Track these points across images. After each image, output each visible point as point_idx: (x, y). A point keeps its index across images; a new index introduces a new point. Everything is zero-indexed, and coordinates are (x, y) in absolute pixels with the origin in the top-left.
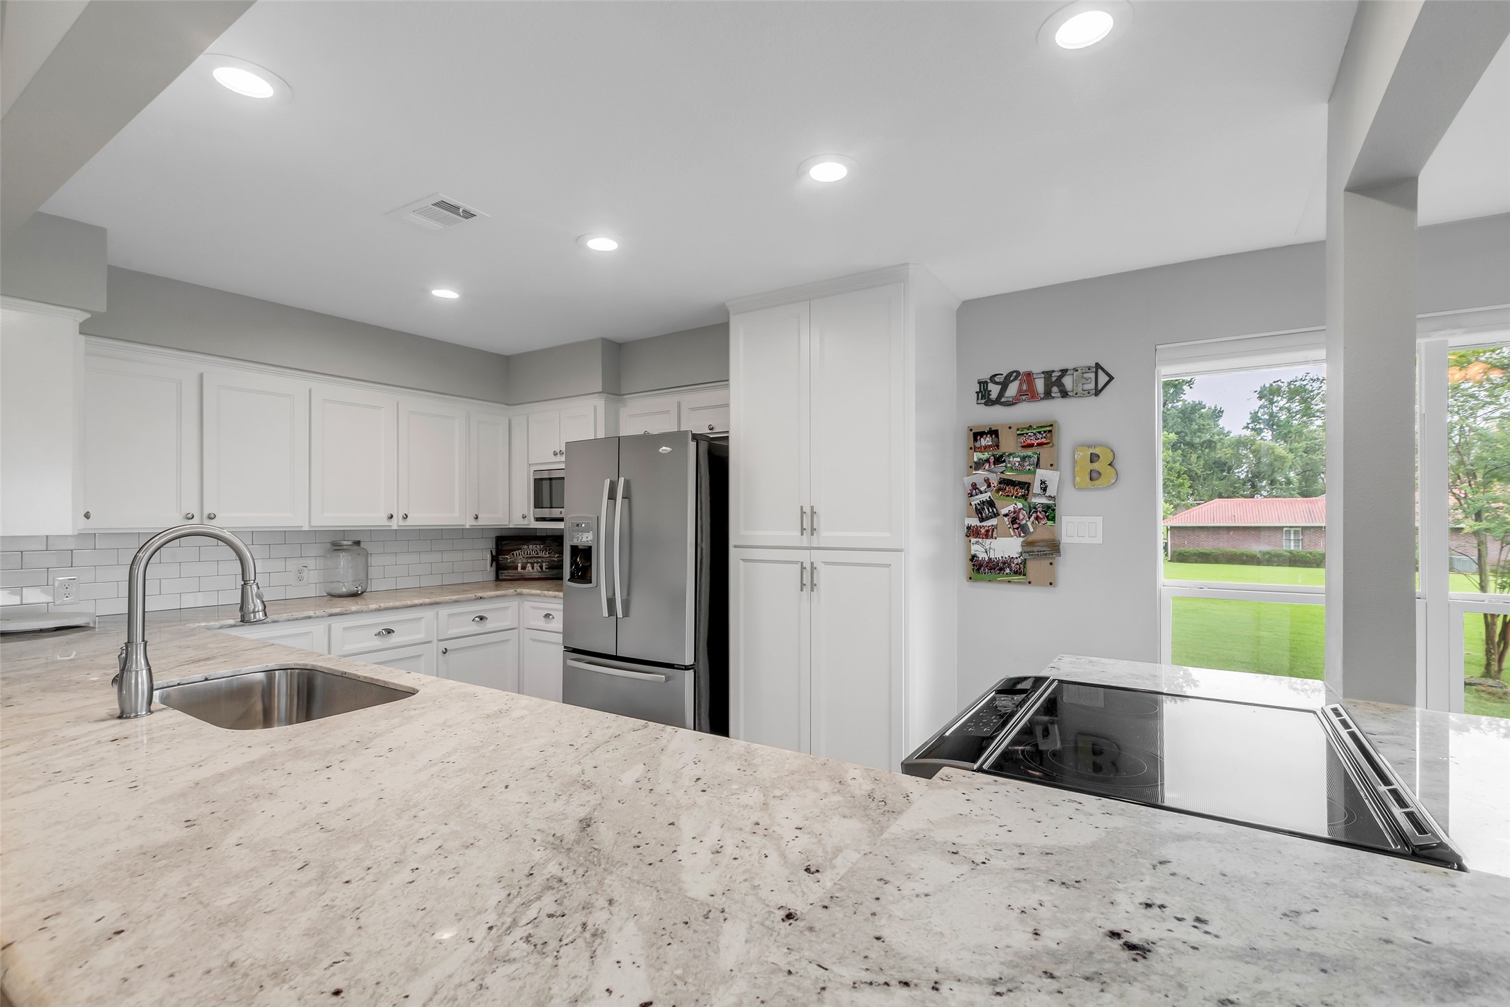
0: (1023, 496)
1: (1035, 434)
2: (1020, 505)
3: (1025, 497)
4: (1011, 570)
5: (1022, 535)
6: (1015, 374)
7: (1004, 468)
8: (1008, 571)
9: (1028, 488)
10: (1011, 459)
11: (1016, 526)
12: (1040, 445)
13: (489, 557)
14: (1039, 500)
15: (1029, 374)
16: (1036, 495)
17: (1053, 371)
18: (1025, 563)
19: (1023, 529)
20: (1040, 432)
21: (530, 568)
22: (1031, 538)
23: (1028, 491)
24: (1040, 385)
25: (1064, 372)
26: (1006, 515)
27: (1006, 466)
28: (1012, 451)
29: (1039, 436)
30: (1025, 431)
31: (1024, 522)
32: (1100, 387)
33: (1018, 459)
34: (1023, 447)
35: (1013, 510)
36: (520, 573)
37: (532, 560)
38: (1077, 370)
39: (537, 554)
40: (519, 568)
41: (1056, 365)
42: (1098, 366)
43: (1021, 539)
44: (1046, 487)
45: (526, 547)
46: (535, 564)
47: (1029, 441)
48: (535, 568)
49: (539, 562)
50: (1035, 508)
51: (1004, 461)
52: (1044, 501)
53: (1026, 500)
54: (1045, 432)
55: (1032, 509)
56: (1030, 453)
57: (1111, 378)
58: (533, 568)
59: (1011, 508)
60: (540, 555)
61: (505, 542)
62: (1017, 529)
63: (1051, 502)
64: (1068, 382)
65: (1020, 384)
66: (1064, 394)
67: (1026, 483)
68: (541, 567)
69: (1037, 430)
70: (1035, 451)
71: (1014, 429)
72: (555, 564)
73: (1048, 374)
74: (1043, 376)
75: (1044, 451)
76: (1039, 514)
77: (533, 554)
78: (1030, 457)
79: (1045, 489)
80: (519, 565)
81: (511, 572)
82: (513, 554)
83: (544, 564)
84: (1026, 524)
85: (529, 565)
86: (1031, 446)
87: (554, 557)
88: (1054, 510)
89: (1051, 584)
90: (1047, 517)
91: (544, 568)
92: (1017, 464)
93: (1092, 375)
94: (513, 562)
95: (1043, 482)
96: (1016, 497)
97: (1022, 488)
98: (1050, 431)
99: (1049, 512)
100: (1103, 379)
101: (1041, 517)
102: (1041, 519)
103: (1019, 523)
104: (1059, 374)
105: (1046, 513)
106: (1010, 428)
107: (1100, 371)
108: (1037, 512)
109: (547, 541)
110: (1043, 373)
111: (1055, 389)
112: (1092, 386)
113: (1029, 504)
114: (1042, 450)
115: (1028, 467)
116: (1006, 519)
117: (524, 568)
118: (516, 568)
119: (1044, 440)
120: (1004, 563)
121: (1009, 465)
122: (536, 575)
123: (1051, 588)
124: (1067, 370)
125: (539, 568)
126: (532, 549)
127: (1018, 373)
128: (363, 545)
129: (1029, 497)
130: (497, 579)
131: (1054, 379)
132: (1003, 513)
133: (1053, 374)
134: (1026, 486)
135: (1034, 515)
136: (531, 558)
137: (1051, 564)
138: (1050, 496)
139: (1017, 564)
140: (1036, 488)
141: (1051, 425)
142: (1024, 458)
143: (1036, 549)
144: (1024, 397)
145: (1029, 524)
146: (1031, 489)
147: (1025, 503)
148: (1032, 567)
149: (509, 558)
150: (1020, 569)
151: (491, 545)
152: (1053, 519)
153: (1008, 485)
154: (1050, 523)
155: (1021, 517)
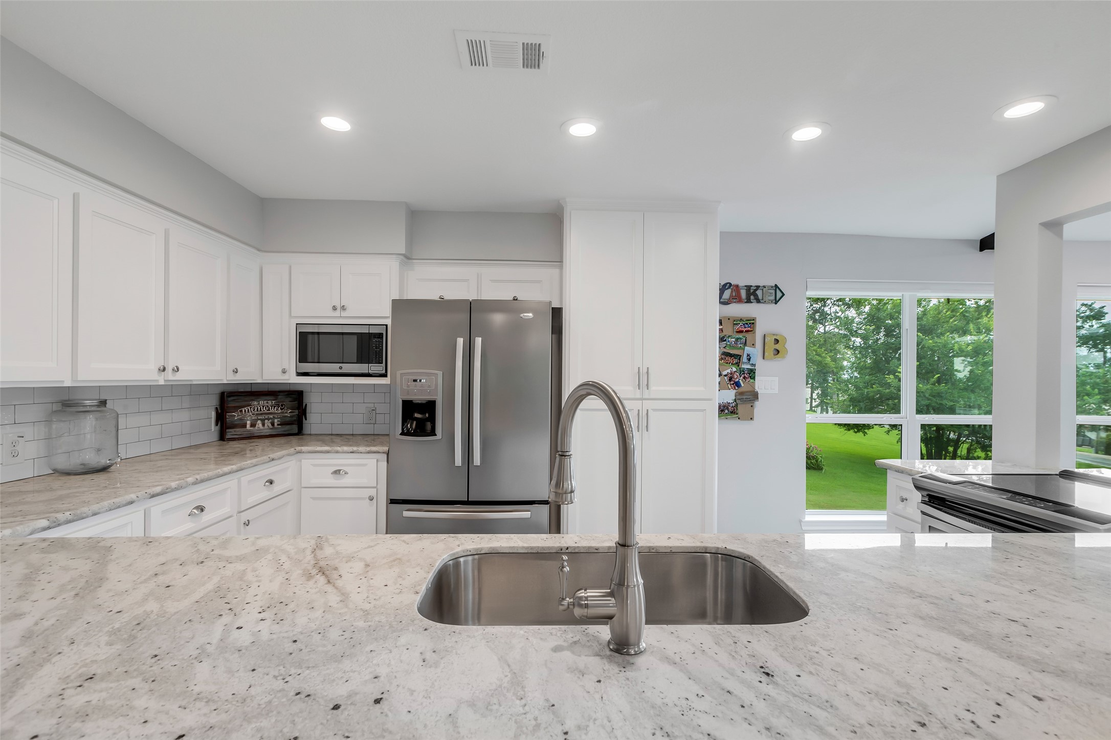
0: (737, 363)
1: (744, 324)
2: (734, 369)
3: (738, 364)
4: (728, 411)
5: (737, 388)
6: (728, 285)
7: (725, 345)
8: (726, 411)
9: (740, 358)
10: (730, 340)
11: (732, 382)
12: (747, 331)
13: (213, 414)
14: (746, 366)
15: (737, 286)
16: (744, 363)
17: (752, 286)
18: (737, 406)
19: (737, 384)
20: (747, 324)
21: (260, 425)
22: (741, 390)
23: (740, 360)
24: (743, 293)
25: (758, 287)
26: (725, 376)
27: (726, 344)
28: (730, 334)
29: (747, 326)
30: (739, 322)
31: (737, 380)
32: (777, 299)
33: (734, 340)
34: (737, 332)
35: (730, 372)
36: (249, 431)
37: (262, 416)
38: (765, 287)
39: (269, 410)
40: (248, 426)
41: (754, 283)
42: (776, 286)
43: (735, 391)
44: (750, 358)
45: (256, 403)
46: (266, 421)
47: (740, 329)
48: (266, 425)
49: (271, 419)
50: (743, 371)
51: (725, 340)
52: (749, 367)
53: (738, 366)
54: (750, 323)
55: (742, 372)
56: (741, 336)
57: (783, 295)
58: (263, 425)
59: (729, 371)
60: (272, 411)
61: (232, 398)
62: (733, 384)
63: (753, 368)
64: (759, 293)
65: (732, 292)
66: (758, 301)
67: (739, 355)
68: (273, 424)
69: (746, 322)
70: (744, 335)
71: (731, 320)
72: (288, 419)
73: (748, 288)
74: (746, 288)
75: (748, 335)
76: (745, 375)
77: (265, 410)
78: (741, 339)
79: (749, 360)
80: (248, 422)
81: (239, 431)
82: (241, 411)
83: (276, 421)
84: (739, 381)
85: (259, 422)
86: (742, 332)
87: (286, 413)
88: (754, 373)
89: (751, 419)
90: (750, 377)
91: (276, 424)
92: (733, 343)
93: (773, 291)
94: (241, 419)
95: (748, 355)
96: (732, 364)
97: (735, 358)
98: (753, 323)
99: (751, 374)
100: (779, 294)
101: (747, 377)
102: (747, 378)
103: (734, 381)
104: (755, 288)
105: (750, 374)
106: (729, 319)
107: (777, 289)
108: (744, 374)
109: (280, 397)
110: (746, 286)
111: (752, 297)
112: (773, 298)
113: (740, 368)
114: (747, 335)
115: (740, 345)
116: (726, 378)
117: (253, 425)
118: (245, 426)
119: (749, 329)
120: (724, 406)
121: (728, 343)
122: (268, 432)
123: (752, 421)
124: (759, 286)
125: (270, 425)
126: (261, 404)
127: (730, 284)
128: (109, 404)
129: (740, 364)
130: (222, 437)
131: (752, 291)
132: (724, 374)
133: (752, 288)
134: (739, 357)
135: (743, 376)
136: (262, 414)
137: (752, 406)
138: (752, 364)
139: (732, 407)
140: (745, 359)
141: (754, 320)
142: (737, 339)
143: (744, 397)
144: (735, 300)
145: (740, 381)
146: (741, 359)
147: (738, 368)
148: (741, 409)
149: (235, 416)
150: (734, 410)
151: (214, 401)
152: (754, 378)
153: (727, 356)
154: (752, 381)
155: (736, 377)
